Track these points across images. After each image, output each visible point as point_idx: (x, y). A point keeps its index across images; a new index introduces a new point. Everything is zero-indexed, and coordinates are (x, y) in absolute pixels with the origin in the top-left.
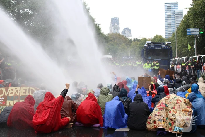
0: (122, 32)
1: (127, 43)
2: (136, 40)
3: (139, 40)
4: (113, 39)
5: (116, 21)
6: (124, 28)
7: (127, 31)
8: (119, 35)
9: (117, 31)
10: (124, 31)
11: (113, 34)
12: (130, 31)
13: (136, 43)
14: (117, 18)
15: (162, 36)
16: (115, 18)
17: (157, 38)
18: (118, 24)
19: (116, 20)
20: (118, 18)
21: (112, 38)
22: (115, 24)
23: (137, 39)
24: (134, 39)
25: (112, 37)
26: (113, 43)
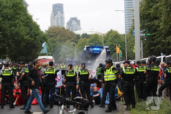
0: (68, 23)
1: (73, 40)
2: (85, 35)
3: (89, 35)
4: (54, 34)
5: (59, 8)
6: (71, 18)
7: (74, 22)
8: (63, 28)
9: (61, 22)
10: (71, 22)
11: (55, 27)
12: (78, 22)
13: (85, 40)
14: (61, 4)
15: (117, 32)
16: (58, 4)
17: (111, 34)
18: (62, 12)
19: (59, 7)
20: (63, 4)
21: (54, 33)
22: (59, 12)
23: (86, 34)
24: (83, 34)
25: (54, 31)
26: (55, 39)
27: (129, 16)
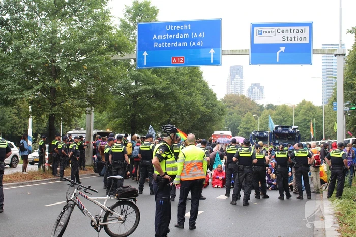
0: (249, 90)
1: (255, 111)
2: (270, 107)
3: (276, 106)
4: (232, 104)
5: (238, 71)
6: (252, 84)
7: (256, 90)
8: (243, 97)
9: (240, 89)
10: (252, 89)
11: (233, 95)
12: (262, 89)
13: (269, 111)
14: (240, 66)
15: (311, 103)
16: (237, 66)
17: (304, 105)
18: (242, 77)
19: (238, 69)
20: (242, 67)
21: (231, 102)
22: (237, 76)
23: (272, 105)
24: (268, 105)
25: (231, 100)
26: (233, 110)
27: (328, 82)
